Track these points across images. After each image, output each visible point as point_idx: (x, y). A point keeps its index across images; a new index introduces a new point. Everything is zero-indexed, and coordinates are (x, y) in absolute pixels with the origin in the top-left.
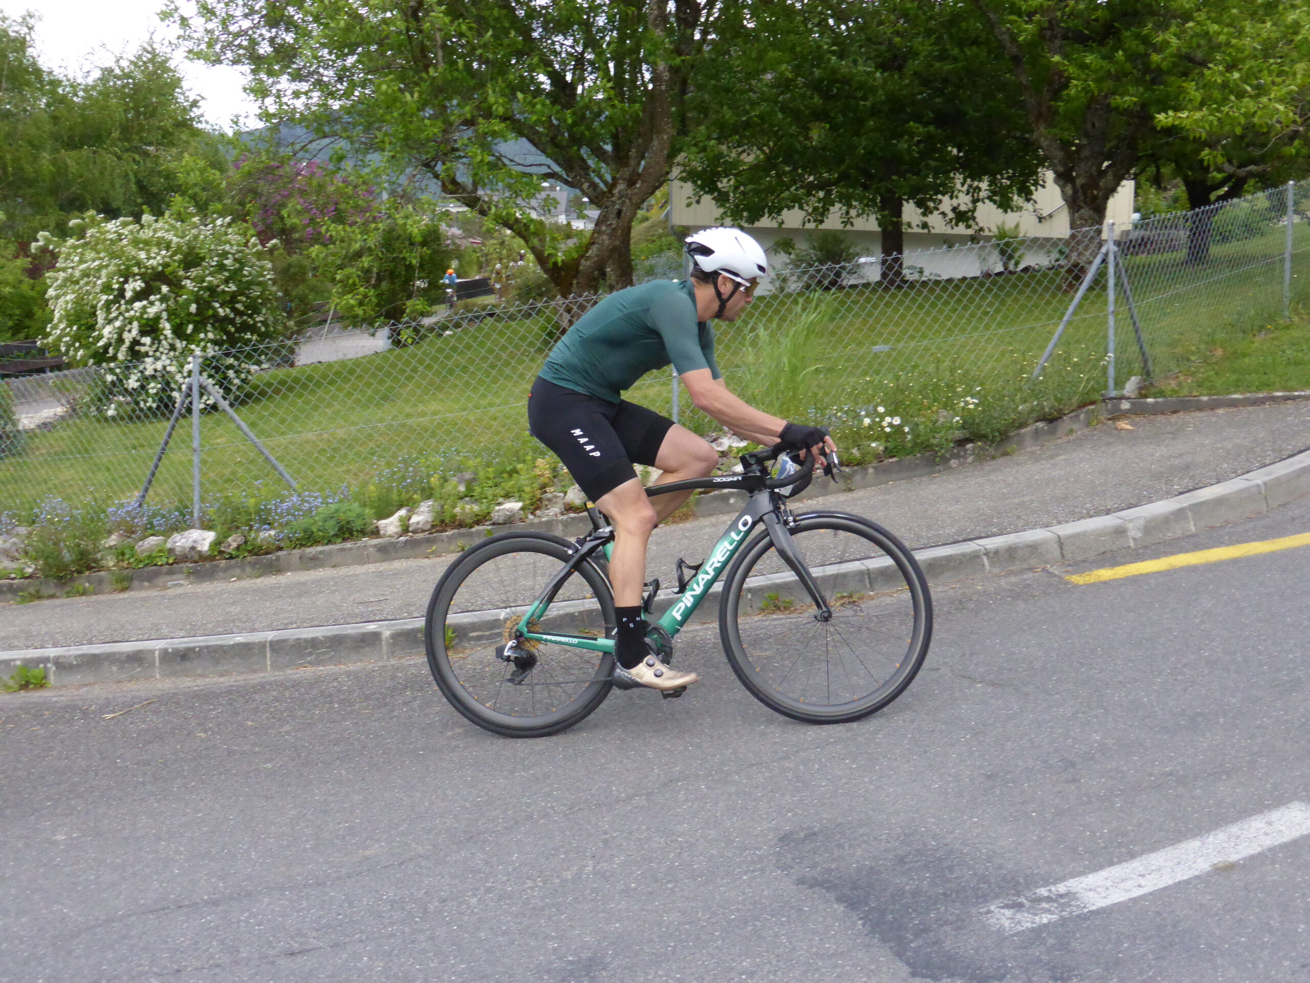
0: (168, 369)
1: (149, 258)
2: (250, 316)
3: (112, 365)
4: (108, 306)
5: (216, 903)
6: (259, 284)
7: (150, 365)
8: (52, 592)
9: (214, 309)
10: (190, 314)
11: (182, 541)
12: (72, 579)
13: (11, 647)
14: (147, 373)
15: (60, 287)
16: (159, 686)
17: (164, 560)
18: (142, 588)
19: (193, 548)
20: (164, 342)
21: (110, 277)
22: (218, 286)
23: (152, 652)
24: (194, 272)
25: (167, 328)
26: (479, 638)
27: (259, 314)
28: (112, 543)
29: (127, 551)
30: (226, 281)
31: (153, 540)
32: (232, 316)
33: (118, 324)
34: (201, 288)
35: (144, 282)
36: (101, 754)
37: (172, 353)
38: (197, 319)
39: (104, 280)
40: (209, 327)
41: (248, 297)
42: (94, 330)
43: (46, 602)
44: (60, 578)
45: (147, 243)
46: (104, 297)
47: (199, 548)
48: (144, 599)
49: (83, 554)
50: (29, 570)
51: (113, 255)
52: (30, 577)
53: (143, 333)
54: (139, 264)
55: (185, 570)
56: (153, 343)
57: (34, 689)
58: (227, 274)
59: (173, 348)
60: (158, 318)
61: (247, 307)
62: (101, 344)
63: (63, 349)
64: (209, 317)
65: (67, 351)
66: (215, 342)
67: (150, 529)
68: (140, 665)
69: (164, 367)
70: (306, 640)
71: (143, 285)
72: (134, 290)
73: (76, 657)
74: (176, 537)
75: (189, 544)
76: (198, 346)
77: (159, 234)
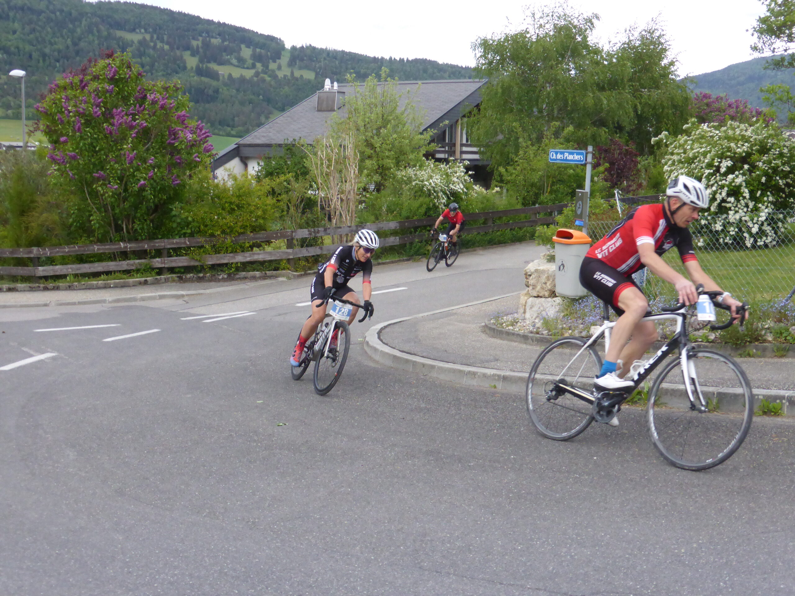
0: (743, 218)
1: (737, 148)
3: (706, 214)
7: (732, 217)
10: (761, 184)
12: (745, 346)
14: (729, 221)
20: (742, 201)
21: (712, 158)
22: (779, 167)
25: (745, 192)
29: (783, 332)
30: (784, 164)
33: (714, 188)
34: (769, 168)
35: (733, 162)
37: (746, 209)
38: (763, 188)
39: (709, 159)
40: (770, 193)
44: (736, 345)
46: (707, 171)
50: (712, 338)
52: (713, 342)
54: (730, 151)
56: (735, 202)
57: (773, 415)
58: (784, 159)
59: (747, 206)
60: (740, 186)
61: (793, 181)
64: (772, 186)
69: (741, 217)
72: (727, 167)
76: (763, 205)
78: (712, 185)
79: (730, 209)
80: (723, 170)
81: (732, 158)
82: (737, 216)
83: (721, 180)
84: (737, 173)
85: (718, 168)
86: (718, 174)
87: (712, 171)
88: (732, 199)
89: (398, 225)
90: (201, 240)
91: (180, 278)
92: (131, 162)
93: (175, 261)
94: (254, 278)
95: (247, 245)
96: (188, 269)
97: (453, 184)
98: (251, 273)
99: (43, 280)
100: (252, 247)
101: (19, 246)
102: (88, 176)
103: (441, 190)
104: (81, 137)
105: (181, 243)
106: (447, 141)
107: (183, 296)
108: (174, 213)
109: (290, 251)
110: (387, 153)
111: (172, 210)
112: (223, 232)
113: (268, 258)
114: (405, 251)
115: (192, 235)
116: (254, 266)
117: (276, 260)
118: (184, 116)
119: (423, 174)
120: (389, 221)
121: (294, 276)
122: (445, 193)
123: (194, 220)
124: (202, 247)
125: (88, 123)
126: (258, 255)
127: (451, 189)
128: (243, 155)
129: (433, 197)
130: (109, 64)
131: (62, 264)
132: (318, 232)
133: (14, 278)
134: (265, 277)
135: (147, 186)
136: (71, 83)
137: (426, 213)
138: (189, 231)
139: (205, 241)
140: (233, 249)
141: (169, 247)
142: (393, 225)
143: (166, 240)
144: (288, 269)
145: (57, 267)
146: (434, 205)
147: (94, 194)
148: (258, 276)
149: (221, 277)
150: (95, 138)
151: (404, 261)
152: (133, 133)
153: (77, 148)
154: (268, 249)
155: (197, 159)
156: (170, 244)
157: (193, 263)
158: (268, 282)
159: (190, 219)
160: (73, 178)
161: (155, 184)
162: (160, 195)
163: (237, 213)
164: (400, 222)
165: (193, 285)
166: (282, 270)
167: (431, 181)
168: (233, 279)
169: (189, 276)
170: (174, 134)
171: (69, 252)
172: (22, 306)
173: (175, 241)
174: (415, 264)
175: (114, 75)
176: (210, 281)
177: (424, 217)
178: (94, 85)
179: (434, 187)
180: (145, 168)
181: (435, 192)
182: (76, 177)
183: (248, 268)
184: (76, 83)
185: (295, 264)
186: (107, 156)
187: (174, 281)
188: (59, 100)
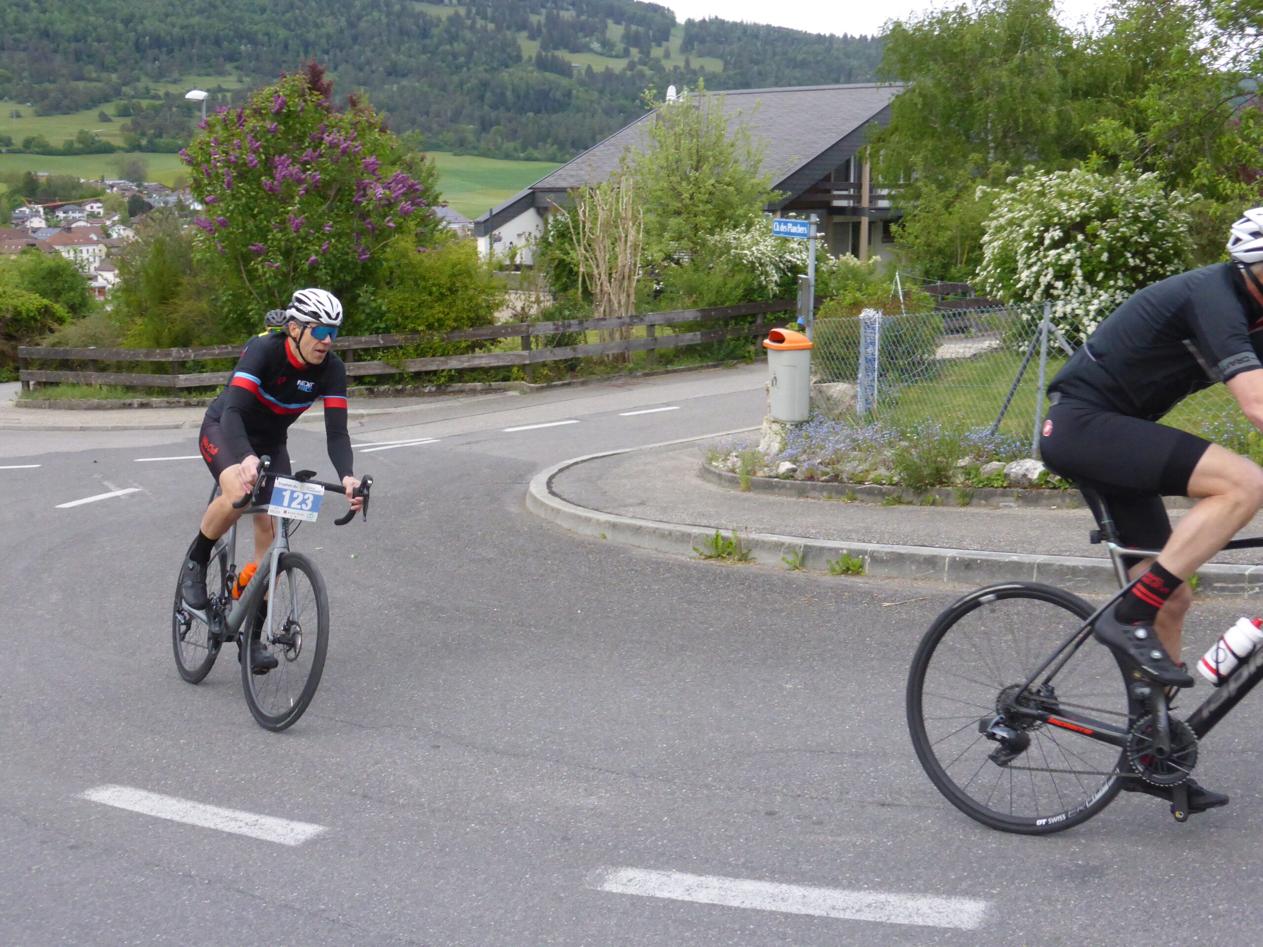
0: (1077, 312)
1: (1068, 210)
2: (1162, 266)
3: (1028, 305)
4: (1028, 251)
5: (857, 756)
6: (1171, 234)
7: (1060, 308)
8: (910, 499)
9: (1127, 259)
10: (1102, 262)
11: (1017, 468)
12: (926, 490)
13: (848, 539)
14: (1057, 315)
15: (994, 234)
16: (941, 588)
17: (1000, 483)
18: (979, 505)
19: (1025, 476)
20: (1075, 287)
21: (1032, 225)
22: (1132, 237)
23: (944, 558)
24: (1110, 222)
25: (1078, 274)
26: (1222, 589)
27: (1170, 262)
28: (963, 464)
29: (973, 472)
30: (1140, 233)
31: (995, 464)
32: (1143, 265)
33: (1035, 269)
34: (1113, 239)
35: (1064, 232)
36: (860, 630)
37: (1082, 298)
38: (1109, 267)
39: (1027, 228)
40: (1119, 274)
41: (1160, 248)
42: (1016, 274)
43: (902, 507)
44: (918, 488)
45: (1071, 196)
46: (1025, 244)
47: (1029, 476)
48: (973, 515)
49: (938, 470)
50: (896, 479)
51: (1039, 206)
52: (896, 484)
53: (1057, 277)
54: (1059, 214)
55: (1015, 494)
56: (1065, 288)
57: (852, 575)
58: (1140, 225)
59: (1082, 292)
60: (1071, 264)
61: (1158, 257)
62: (1019, 285)
63: (988, 289)
64: (1121, 266)
65: (991, 291)
66: (1122, 289)
67: (995, 455)
68: (933, 568)
69: (1073, 310)
70: (1068, 567)
71: (1061, 234)
72: (1052, 239)
73: (886, 553)
74: (1014, 464)
75: (1022, 472)
76: (1106, 292)
77: (1081, 187)
78: (1035, 263)
79: (1058, 297)
80: (1047, 242)
81: (1062, 226)
82: (1068, 309)
83: (1046, 257)
84: (1068, 246)
85: (1041, 239)
86: (1042, 248)
87: (1031, 244)
88: (1059, 284)
89: (699, 314)
90: (398, 338)
91: (371, 391)
92: (297, 231)
93: (364, 367)
94: (474, 392)
95: (463, 345)
96: (381, 379)
97: (790, 253)
98: (470, 385)
99: (186, 393)
100: (472, 348)
101: (158, 343)
102: (244, 250)
103: (771, 263)
104: (233, 195)
105: (372, 342)
106: (852, 181)
107: (362, 416)
108: (360, 300)
109: (526, 353)
110: (702, 207)
111: (359, 296)
112: (430, 327)
113: (494, 363)
114: (712, 353)
115: (387, 330)
116: (474, 374)
117: (504, 367)
118: (373, 163)
119: (747, 238)
120: (688, 308)
121: (531, 389)
122: (778, 268)
123: (389, 311)
124: (401, 347)
125: (242, 177)
126: (481, 359)
127: (790, 261)
128: (541, 205)
129: (758, 272)
130: (276, 92)
131: (213, 371)
132: (569, 326)
133: (150, 390)
134: (488, 391)
135: (319, 264)
136: (225, 120)
137: (745, 296)
138: (383, 325)
139: (406, 339)
140: (444, 350)
141: (355, 347)
142: (691, 315)
143: (351, 338)
144: (523, 379)
145: (205, 375)
146: (760, 283)
147: (252, 275)
148: (479, 388)
149: (427, 390)
150: (252, 197)
151: (708, 367)
152: (301, 189)
153: (228, 211)
154: (496, 350)
155: (391, 224)
156: (356, 343)
157: (388, 371)
158: (491, 397)
159: (384, 308)
160: (223, 253)
161: (333, 259)
162: (341, 276)
163: (450, 299)
164: (702, 311)
165: (385, 401)
166: (515, 380)
167: (754, 249)
168: (444, 393)
169: (382, 388)
170: (363, 188)
171: (219, 354)
172: (146, 428)
173: (363, 339)
174: (725, 371)
175: (282, 108)
176: (411, 395)
177: (743, 303)
178: (252, 123)
179: (760, 259)
180: (318, 238)
181: (761, 265)
182: (227, 250)
183: (466, 378)
184: (232, 120)
185: (534, 372)
186: (269, 222)
187: (361, 395)
188: (208, 143)
